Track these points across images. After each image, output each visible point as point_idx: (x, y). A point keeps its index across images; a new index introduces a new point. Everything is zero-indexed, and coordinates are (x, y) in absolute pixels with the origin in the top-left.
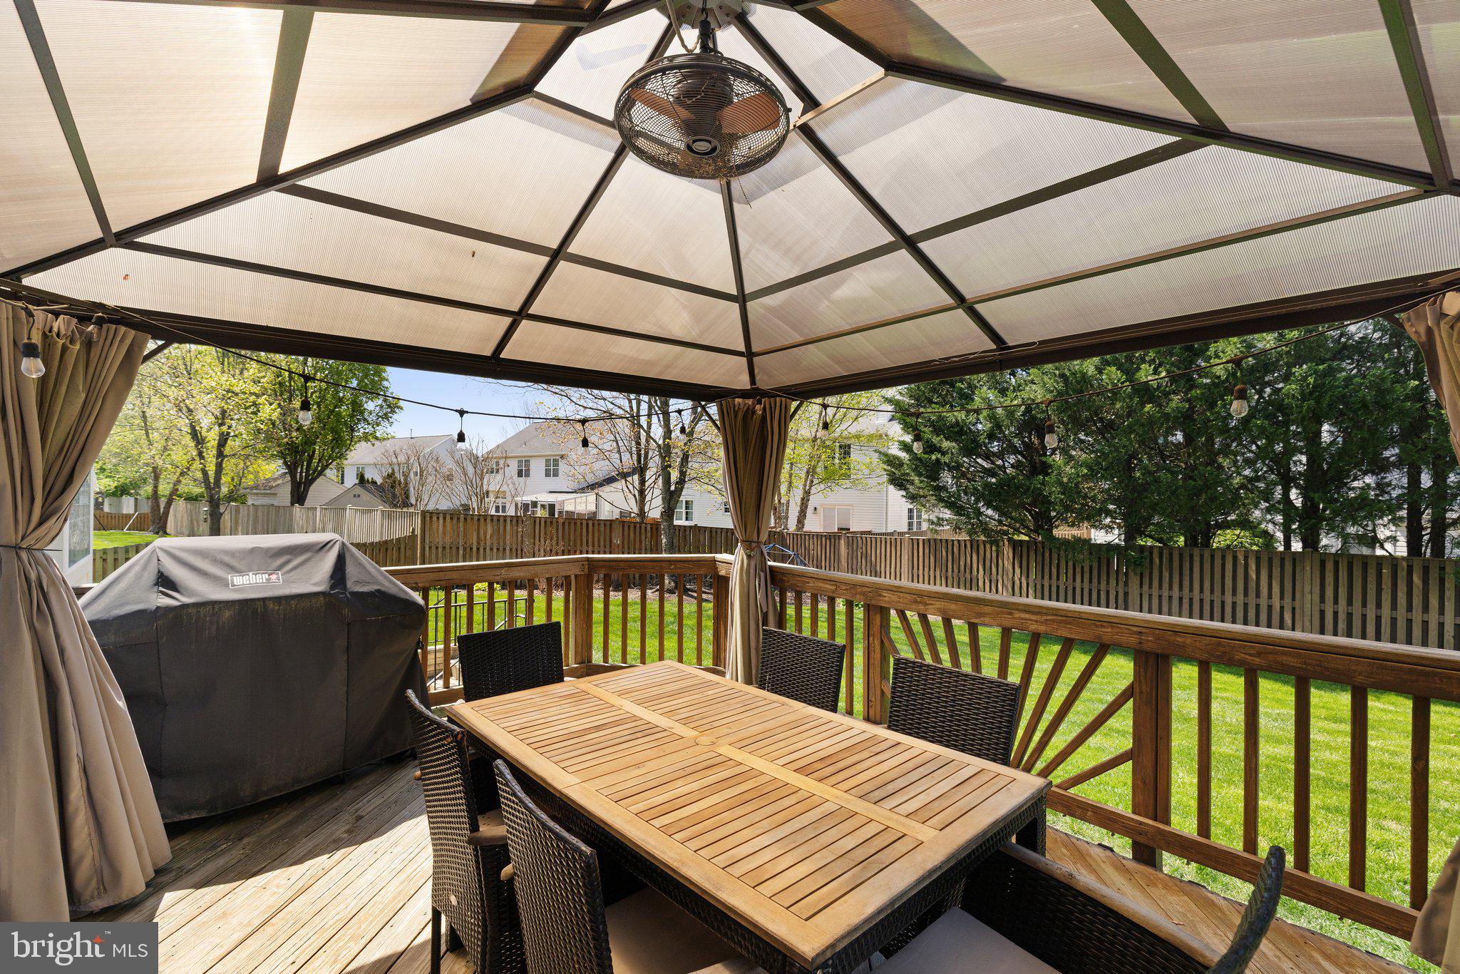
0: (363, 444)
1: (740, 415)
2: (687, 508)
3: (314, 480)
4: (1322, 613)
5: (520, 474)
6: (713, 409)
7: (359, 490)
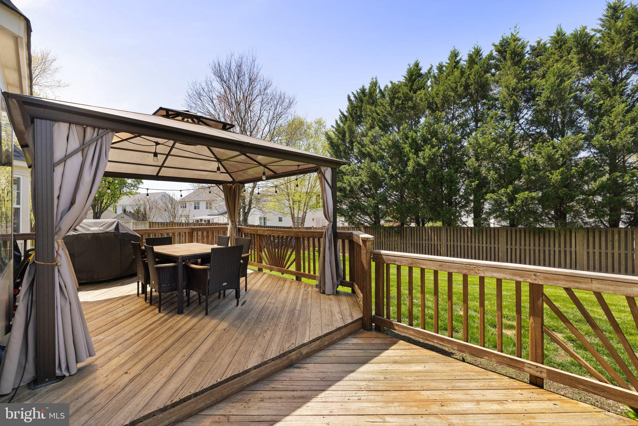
0: (125, 196)
1: (229, 188)
2: (264, 220)
3: (103, 212)
4: (447, 245)
5: (195, 208)
6: (221, 187)
7: (124, 215)
